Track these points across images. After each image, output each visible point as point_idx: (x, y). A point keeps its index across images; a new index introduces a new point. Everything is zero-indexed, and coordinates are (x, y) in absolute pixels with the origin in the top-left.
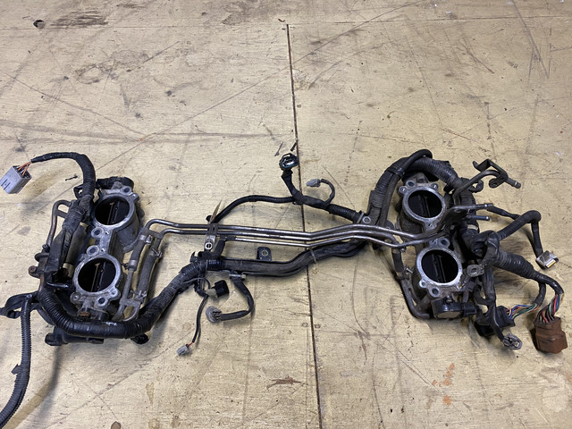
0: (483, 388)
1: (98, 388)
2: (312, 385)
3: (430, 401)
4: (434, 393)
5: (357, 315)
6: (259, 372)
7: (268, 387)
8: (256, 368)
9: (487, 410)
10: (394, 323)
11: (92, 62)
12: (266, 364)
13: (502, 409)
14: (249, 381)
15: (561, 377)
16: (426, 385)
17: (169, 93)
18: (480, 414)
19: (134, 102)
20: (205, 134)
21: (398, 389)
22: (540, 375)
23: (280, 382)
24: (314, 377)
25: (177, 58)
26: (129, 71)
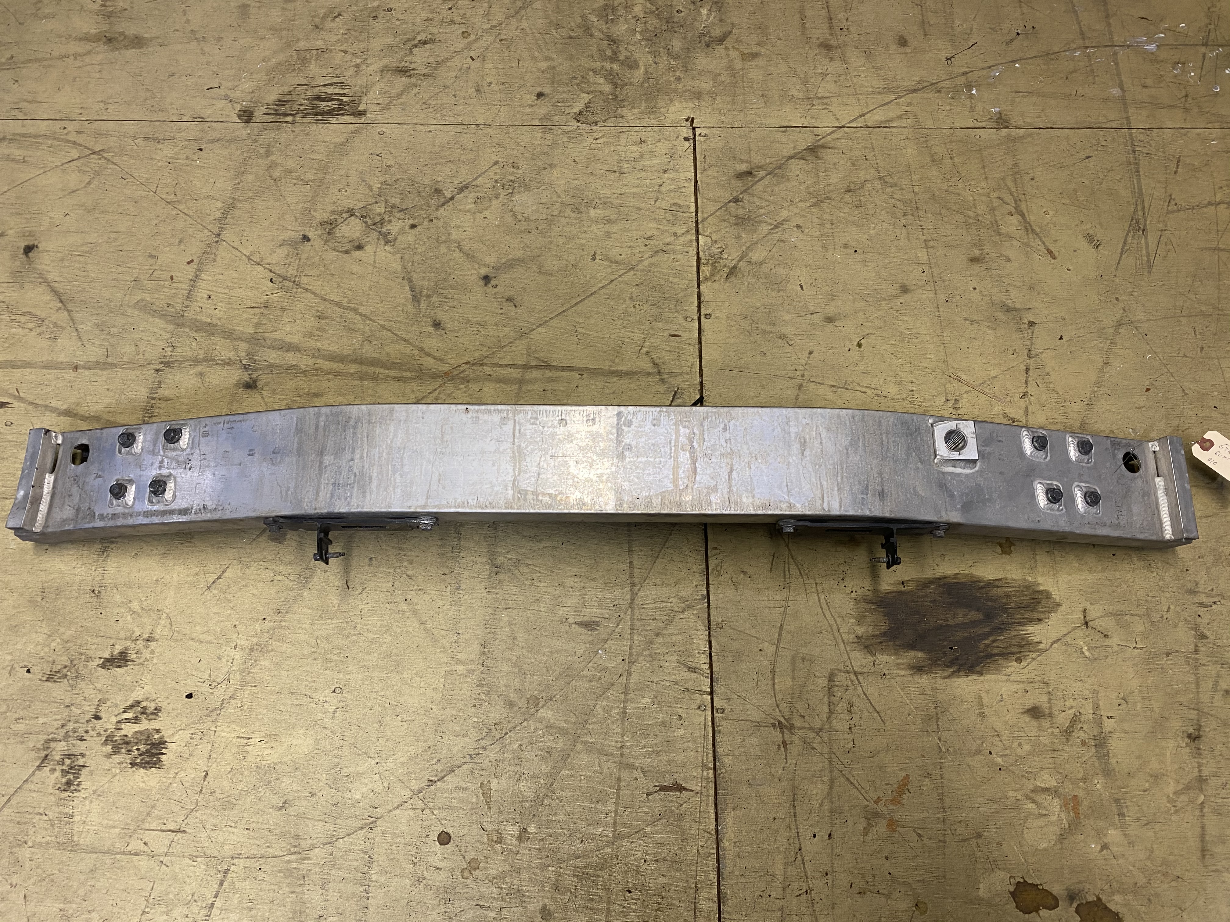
0: (945, 811)
1: (415, 785)
2: (708, 796)
3: (870, 825)
4: (877, 815)
5: (779, 696)
6: (636, 774)
7: (648, 795)
8: (631, 767)
9: (945, 841)
10: (831, 712)
11: (348, 203)
12: (644, 762)
13: (964, 840)
14: (622, 784)
15: (1056, 801)
16: (866, 803)
17: (486, 279)
18: (934, 846)
19: (428, 296)
20: (549, 367)
21: (827, 806)
22: (1027, 797)
23: (663, 788)
24: (712, 785)
25: (495, 202)
26: (413, 226)
